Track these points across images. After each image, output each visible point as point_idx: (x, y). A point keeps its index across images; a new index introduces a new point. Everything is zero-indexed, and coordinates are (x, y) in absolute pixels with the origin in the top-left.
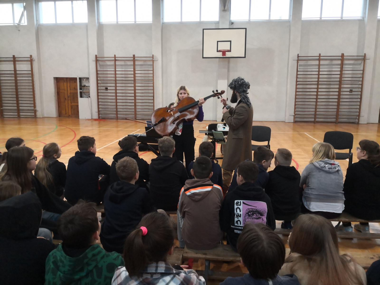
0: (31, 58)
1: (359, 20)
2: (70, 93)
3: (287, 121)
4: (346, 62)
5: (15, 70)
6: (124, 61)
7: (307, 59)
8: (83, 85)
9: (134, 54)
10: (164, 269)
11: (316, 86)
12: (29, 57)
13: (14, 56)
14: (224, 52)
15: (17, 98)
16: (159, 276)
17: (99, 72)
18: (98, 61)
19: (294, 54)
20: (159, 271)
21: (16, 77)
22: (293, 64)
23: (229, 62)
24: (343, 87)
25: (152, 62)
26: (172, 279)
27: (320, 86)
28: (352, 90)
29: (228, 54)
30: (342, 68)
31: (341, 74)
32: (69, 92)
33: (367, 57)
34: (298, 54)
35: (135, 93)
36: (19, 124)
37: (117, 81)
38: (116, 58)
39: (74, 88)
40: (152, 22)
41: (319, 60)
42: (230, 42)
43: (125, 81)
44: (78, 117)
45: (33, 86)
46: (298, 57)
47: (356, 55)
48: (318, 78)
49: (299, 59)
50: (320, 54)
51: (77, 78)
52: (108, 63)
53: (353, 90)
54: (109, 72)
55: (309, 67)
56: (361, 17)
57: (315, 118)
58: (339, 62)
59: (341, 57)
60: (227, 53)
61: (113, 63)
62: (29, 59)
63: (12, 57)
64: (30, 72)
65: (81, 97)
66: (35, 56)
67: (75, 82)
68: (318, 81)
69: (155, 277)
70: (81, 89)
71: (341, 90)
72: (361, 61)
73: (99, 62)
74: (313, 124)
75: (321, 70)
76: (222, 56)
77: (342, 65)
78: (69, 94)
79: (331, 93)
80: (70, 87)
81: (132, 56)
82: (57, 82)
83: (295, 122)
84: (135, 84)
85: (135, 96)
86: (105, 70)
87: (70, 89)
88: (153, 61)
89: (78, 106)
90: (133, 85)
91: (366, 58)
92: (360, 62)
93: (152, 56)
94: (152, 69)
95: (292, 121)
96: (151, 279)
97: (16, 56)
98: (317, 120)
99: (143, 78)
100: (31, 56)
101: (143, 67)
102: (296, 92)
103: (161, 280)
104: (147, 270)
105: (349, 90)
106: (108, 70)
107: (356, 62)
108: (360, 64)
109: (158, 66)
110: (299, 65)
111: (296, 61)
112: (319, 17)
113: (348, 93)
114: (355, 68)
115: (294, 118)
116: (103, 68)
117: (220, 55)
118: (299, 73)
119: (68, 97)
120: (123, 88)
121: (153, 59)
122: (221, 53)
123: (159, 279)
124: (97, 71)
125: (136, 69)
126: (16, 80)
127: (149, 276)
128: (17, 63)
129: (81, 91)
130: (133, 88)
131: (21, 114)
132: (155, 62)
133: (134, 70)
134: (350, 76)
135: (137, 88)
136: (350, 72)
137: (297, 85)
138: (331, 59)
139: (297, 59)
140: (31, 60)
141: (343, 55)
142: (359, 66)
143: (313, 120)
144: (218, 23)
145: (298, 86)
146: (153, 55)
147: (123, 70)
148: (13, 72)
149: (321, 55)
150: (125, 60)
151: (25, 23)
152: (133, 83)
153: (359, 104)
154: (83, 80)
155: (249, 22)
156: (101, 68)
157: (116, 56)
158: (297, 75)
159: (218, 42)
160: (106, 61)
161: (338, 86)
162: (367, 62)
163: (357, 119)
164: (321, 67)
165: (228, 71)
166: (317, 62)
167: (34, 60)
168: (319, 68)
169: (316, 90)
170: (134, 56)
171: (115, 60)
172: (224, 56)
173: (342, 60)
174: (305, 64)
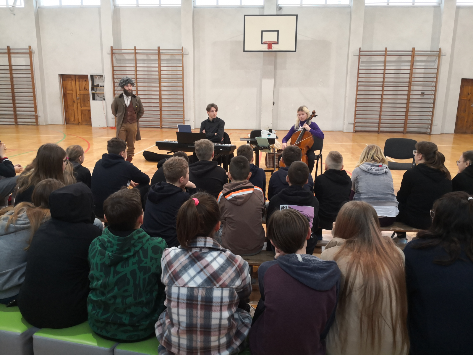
0: (30, 50)
1: (435, 7)
2: (80, 94)
3: (345, 131)
4: (417, 58)
5: (10, 65)
6: (146, 55)
7: (371, 54)
8: (95, 84)
9: (159, 46)
10: (212, 244)
11: (381, 88)
12: (28, 48)
13: (8, 47)
14: (270, 45)
15: (14, 100)
16: (207, 250)
17: (115, 69)
18: (114, 54)
19: (354, 48)
20: (207, 246)
21: (11, 74)
22: (353, 60)
23: (276, 57)
24: (413, 89)
25: (181, 55)
26: (219, 255)
27: (385, 88)
28: (423, 93)
29: (275, 47)
30: (412, 66)
31: (411, 74)
32: (78, 93)
33: (443, 52)
34: (360, 48)
35: (160, 95)
36: (18, 132)
37: (138, 80)
38: (137, 51)
39: (85, 88)
40: (181, 5)
41: (385, 55)
42: (277, 32)
43: (148, 80)
44: (91, 125)
45: (33, 84)
46: (360, 51)
47: (430, 50)
48: (384, 78)
49: (361, 53)
50: (386, 48)
51: (88, 75)
52: (127, 57)
53: (425, 94)
54: (128, 69)
55: (373, 65)
56: (436, 3)
57: (379, 127)
58: (409, 58)
59: (411, 52)
60: (273, 45)
61: (132, 57)
62: (28, 51)
63: (6, 48)
64: (29, 68)
65: (94, 99)
66: (35, 47)
67: (85, 81)
68: (383, 82)
69: (204, 250)
70: (93, 89)
71: (411, 93)
72: (436, 57)
73: (115, 56)
74: (376, 134)
75: (387, 68)
76: (267, 50)
77: (413, 62)
78: (78, 96)
79: (399, 97)
80: (79, 86)
81: (157, 49)
82: (63, 80)
83: (356, 132)
84: (160, 83)
85: (160, 99)
86: (122, 65)
87: (80, 90)
88: (183, 55)
89: (89, 111)
90: (158, 85)
91: (441, 54)
92: (434, 58)
93: (181, 49)
94: (181, 65)
95: (352, 131)
96: (200, 253)
97: (11, 47)
98: (381, 129)
99: (170, 77)
100: (30, 47)
101: (170, 62)
102: (357, 94)
103: (209, 255)
104: (196, 244)
105: (420, 94)
106: (127, 65)
107: (430, 59)
108: (434, 61)
109: (189, 61)
110: (361, 61)
111: (358, 57)
112: (386, 1)
113: (419, 97)
114: (427, 66)
115: (355, 127)
116: (120, 63)
117: (265, 47)
118: (360, 71)
119: (77, 99)
120: (146, 89)
121: (182, 52)
122: (267, 45)
123: (207, 253)
124: (113, 67)
125: (162, 65)
126: (12, 78)
127: (198, 250)
128: (12, 55)
129: (94, 91)
130: (158, 88)
131: (19, 120)
132: (185, 56)
133: (159, 67)
134: (422, 75)
135: (163, 88)
136: (422, 71)
137: (358, 86)
138: (400, 54)
139: (358, 54)
140: (30, 52)
141: (413, 50)
142: (433, 64)
143: (376, 129)
144: (263, 7)
145: (359, 88)
146: (182, 47)
147: (146, 65)
148: (8, 68)
149: (388, 50)
150: (147, 53)
151: (21, 5)
152: (158, 82)
153: (431, 109)
154: (96, 78)
155: (301, 7)
156: (117, 63)
157: (137, 49)
158: (358, 73)
159: (262, 31)
160: (124, 55)
161: (407, 88)
162: (443, 58)
163: (429, 128)
164: (387, 64)
165: (275, 68)
166: (382, 59)
167: (33, 52)
168: (385, 66)
169: (380, 93)
170: (159, 48)
171: (136, 54)
172: (270, 50)
173: (413, 56)
174: (367, 60)
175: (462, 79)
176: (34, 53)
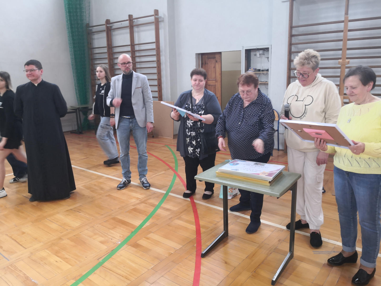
0: (156, 16)
5: (133, 45)
12: (153, 14)
17: (295, 32)
21: (134, 57)
45: (159, 73)
62: (153, 19)
63: (127, 18)
64: (155, 46)
66: (163, 12)
82: (202, 64)
97: (134, 17)
100: (156, 12)
124: (291, 27)
128: (135, 29)
140: (156, 21)
148: (129, 48)
154: (255, 55)
156: (301, 19)
167: (161, 19)
176: (163, 21)
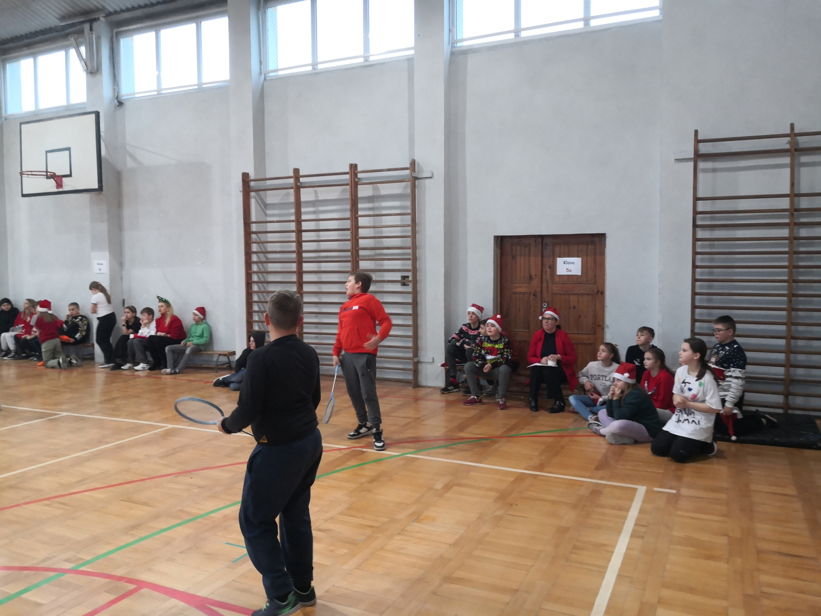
1: (409, 59)
11: (294, 267)
14: (58, 179)
28: (407, 278)
29: (68, 184)
30: (354, 209)
31: (354, 229)
34: (246, 175)
42: (68, 152)
46: (248, 181)
48: (299, 242)
56: (410, 49)
59: (349, 176)
60: (64, 179)
68: (299, 252)
76: (56, 190)
77: (354, 201)
91: (418, 175)
105: (399, 279)
112: (310, 62)
118: (253, 228)
122: (54, 180)
139: (242, 189)
141: (354, 170)
145: (257, 267)
149: (301, 174)
158: (248, 233)
159: (46, 153)
162: (426, 184)
168: (298, 213)
172: (61, 190)
173: (355, 183)
174: (281, 202)
175: (495, 237)
